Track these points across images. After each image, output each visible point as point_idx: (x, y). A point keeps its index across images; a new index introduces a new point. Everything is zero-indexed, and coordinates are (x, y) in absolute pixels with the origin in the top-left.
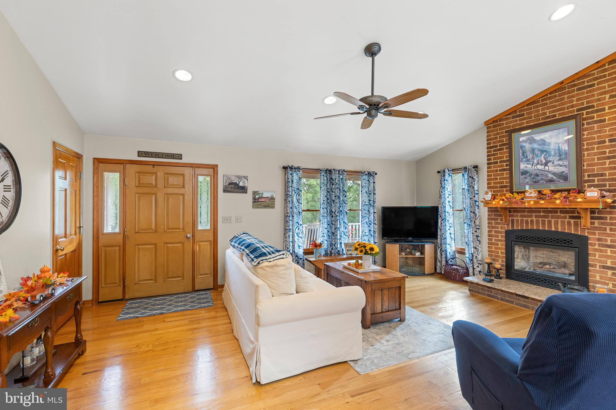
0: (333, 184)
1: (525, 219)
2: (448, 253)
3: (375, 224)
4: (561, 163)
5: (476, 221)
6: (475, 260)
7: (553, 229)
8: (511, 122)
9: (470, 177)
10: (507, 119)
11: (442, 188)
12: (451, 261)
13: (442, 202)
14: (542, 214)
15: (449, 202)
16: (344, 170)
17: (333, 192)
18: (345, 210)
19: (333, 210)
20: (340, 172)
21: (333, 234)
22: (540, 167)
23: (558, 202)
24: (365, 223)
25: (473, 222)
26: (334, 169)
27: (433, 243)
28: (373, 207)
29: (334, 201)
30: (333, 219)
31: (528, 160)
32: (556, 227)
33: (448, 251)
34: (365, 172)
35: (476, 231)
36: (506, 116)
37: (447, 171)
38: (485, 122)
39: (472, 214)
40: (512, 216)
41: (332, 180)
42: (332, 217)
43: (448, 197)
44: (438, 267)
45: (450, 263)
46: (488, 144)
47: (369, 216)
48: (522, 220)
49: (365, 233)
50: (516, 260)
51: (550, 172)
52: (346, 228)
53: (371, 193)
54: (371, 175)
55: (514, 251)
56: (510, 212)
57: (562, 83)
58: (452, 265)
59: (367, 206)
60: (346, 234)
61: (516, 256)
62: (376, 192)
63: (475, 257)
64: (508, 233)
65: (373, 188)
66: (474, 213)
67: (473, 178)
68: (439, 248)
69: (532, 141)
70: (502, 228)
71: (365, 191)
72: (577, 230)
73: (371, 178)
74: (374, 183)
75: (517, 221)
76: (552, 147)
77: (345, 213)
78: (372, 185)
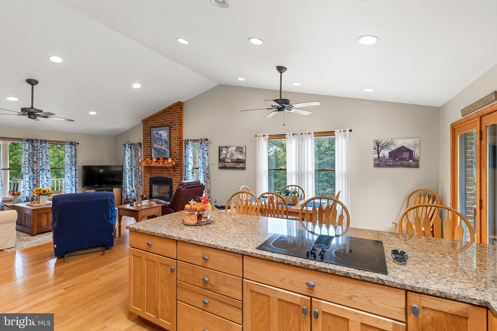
0: (35, 150)
1: (156, 172)
2: (128, 192)
3: (77, 177)
4: (165, 146)
5: (139, 173)
6: (138, 195)
7: (164, 176)
8: (151, 123)
9: (136, 149)
10: (150, 121)
11: (125, 155)
12: (129, 197)
13: (125, 163)
14: (161, 169)
15: (128, 163)
16: (46, 140)
17: (35, 155)
18: (47, 168)
19: (35, 169)
20: (43, 141)
21: (35, 186)
22: (160, 147)
23: (161, 163)
24: (67, 177)
25: (138, 174)
26: (35, 140)
27: (120, 187)
28: (75, 165)
29: (35, 162)
30: (35, 175)
31: (156, 143)
32: (165, 176)
33: (128, 191)
34: (67, 142)
35: (139, 179)
36: (149, 119)
37: (127, 145)
38: (142, 120)
39: (137, 170)
40: (152, 170)
41: (34, 147)
42: (34, 173)
43: (128, 160)
44: (123, 202)
45: (129, 198)
46: (144, 132)
47: (72, 172)
48: (159, 172)
49: (67, 183)
50: (153, 192)
51: (162, 149)
52: (48, 181)
53: (73, 156)
54: (73, 144)
55: (152, 188)
56: (151, 168)
57: (165, 109)
58: (130, 199)
59: (69, 165)
60: (48, 185)
61: (153, 190)
62: (78, 156)
63: (138, 193)
64: (150, 179)
65: (74, 153)
66: (138, 169)
67: (138, 150)
68: (123, 190)
69: (157, 133)
70: (148, 177)
71: (67, 155)
72: (170, 176)
73: (73, 146)
74: (76, 150)
75: (153, 172)
76: (163, 138)
77: (47, 171)
78: (74, 151)
